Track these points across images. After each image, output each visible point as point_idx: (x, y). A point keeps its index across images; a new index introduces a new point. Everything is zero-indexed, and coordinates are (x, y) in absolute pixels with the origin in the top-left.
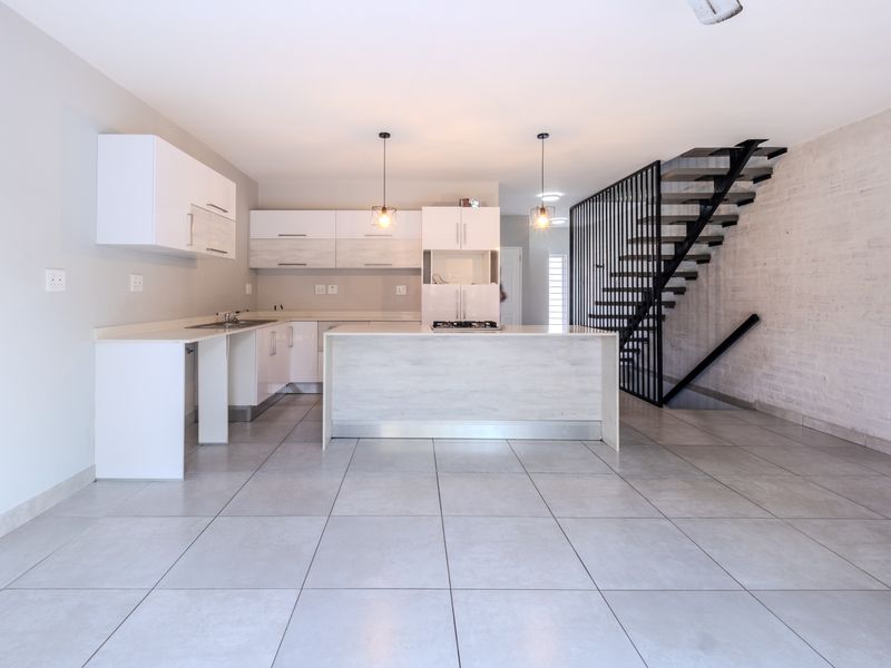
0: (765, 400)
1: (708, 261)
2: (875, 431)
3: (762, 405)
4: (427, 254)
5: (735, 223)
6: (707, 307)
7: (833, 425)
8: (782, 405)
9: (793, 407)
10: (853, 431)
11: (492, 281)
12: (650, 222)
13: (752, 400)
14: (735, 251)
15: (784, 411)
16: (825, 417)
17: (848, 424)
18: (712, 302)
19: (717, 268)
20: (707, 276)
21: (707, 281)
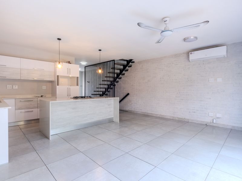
0: (130, 109)
1: (118, 82)
2: (149, 112)
3: (130, 111)
4: (58, 76)
5: (124, 75)
6: (118, 92)
7: (142, 112)
8: (133, 110)
9: (135, 110)
10: (145, 113)
11: (77, 85)
12: (112, 73)
13: (127, 110)
14: (124, 80)
15: (134, 111)
16: (141, 111)
17: (144, 111)
18: (119, 91)
19: (120, 84)
20: (118, 85)
21: (118, 86)
